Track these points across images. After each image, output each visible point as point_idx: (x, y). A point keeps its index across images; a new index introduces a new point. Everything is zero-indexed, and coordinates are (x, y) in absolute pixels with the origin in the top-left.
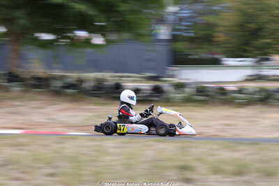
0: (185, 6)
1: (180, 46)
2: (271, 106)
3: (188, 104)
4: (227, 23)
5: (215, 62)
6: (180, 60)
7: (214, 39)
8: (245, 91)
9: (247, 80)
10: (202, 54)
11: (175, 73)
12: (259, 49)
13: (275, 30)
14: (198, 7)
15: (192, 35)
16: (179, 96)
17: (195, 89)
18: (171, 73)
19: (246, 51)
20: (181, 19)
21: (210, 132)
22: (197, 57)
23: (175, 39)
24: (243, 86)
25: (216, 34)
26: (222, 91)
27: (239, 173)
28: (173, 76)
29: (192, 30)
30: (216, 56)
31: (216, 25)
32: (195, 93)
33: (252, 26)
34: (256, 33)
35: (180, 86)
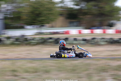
0: (9, 5)
1: (8, 22)
2: (46, 45)
3: (12, 45)
4: (26, 11)
5: (22, 28)
6: (7, 27)
7: (21, 18)
9: (36, 35)
10: (16, 24)
11: (6, 32)
12: (40, 22)
13: (47, 14)
14: (14, 5)
15: (12, 16)
16: (8, 42)
17: (15, 39)
18: (3, 32)
19: (34, 23)
20: (8, 10)
21: (22, 56)
22: (15, 26)
23: (5, 18)
25: (21, 16)
28: (4, 34)
29: (12, 14)
30: (22, 25)
31: (22, 12)
32: (15, 41)
33: (37, 12)
34: (38, 15)
35: (8, 38)
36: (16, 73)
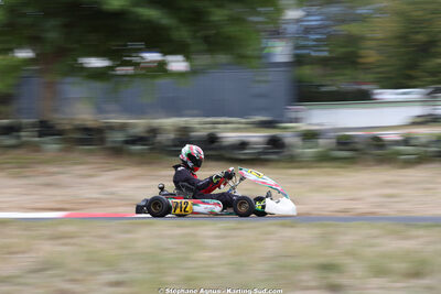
0: (314, 9)
1: (307, 71)
3: (324, 164)
4: (380, 36)
5: (363, 97)
6: (309, 94)
7: (362, 60)
8: (413, 142)
10: (342, 83)
11: (300, 115)
14: (334, 9)
15: (326, 54)
16: (309, 151)
17: (334, 141)
18: (293, 115)
19: (411, 77)
20: (308, 30)
21: (362, 207)
22: (334, 89)
23: (299, 61)
24: (409, 133)
25: (363, 52)
26: (378, 143)
27: (416, 274)
28: (296, 120)
29: (325, 46)
30: (365, 87)
31: (362, 38)
32: (334, 146)
33: (421, 37)
34: (426, 49)
35: (310, 136)
36: (335, 278)
